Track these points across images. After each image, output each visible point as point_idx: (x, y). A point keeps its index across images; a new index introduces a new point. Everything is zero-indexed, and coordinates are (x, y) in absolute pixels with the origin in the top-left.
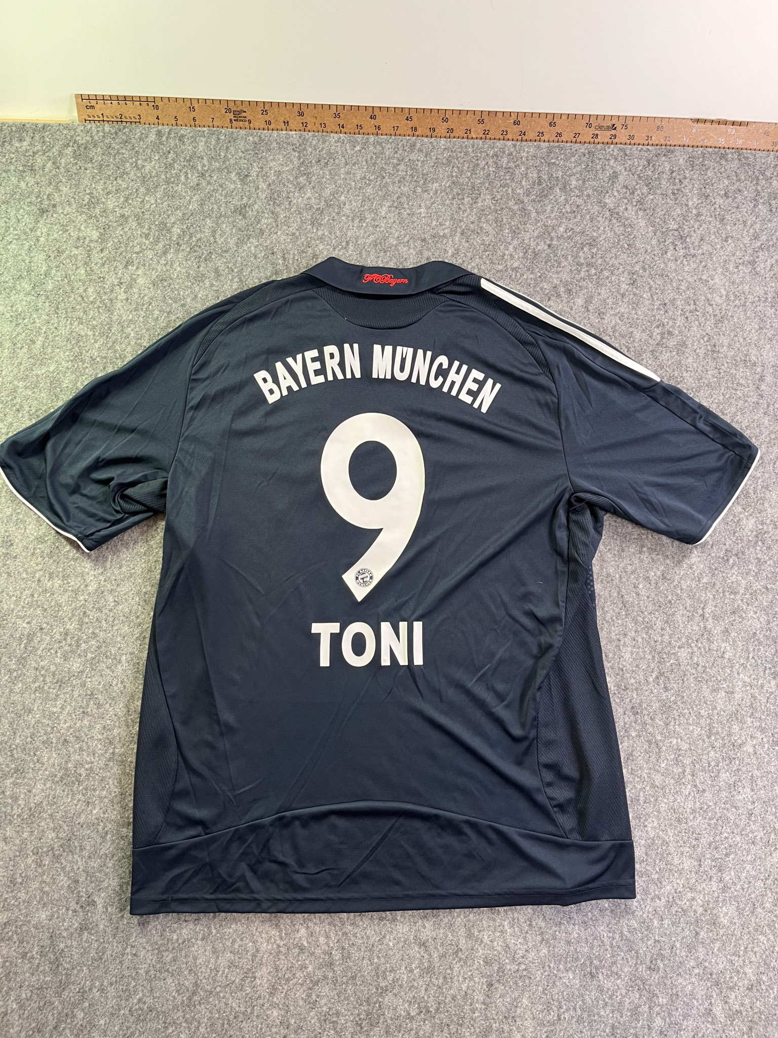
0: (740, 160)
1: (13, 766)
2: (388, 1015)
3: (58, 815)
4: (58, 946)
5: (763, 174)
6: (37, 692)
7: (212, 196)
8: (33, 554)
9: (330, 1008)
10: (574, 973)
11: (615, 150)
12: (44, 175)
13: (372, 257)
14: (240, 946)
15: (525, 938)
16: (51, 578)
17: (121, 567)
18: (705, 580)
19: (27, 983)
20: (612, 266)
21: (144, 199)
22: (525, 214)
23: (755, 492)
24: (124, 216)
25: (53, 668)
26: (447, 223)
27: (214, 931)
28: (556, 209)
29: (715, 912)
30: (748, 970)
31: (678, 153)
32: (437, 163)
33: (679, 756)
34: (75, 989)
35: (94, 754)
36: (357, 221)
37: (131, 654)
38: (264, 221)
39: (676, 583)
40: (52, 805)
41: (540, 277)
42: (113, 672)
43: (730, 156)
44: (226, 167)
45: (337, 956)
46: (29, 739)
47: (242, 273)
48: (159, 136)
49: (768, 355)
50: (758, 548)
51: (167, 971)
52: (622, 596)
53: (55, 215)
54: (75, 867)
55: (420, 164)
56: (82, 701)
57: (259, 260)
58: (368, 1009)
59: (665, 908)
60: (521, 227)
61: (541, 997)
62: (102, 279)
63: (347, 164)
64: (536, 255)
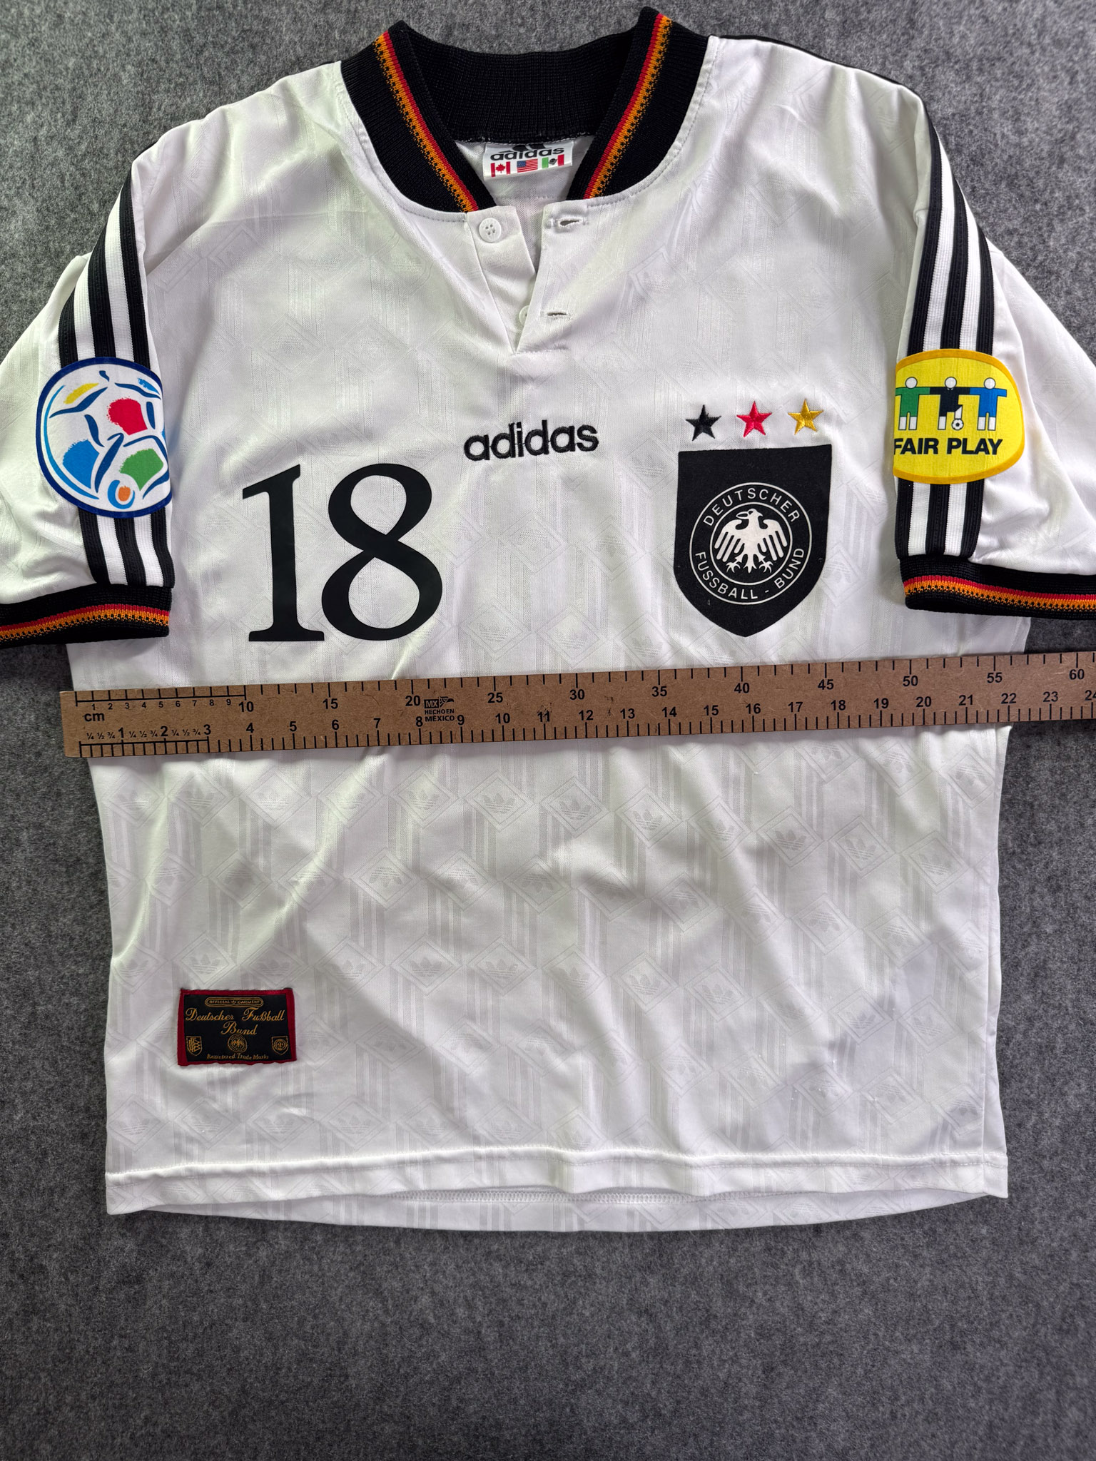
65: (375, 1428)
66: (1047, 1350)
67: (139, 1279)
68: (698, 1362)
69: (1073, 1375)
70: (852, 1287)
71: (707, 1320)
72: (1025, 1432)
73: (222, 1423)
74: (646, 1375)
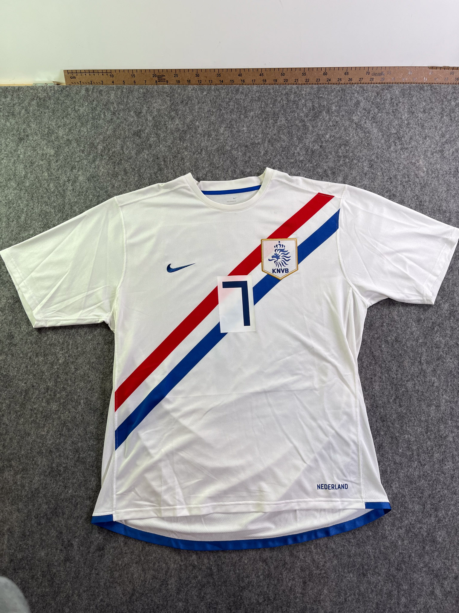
0: (431, 90)
1: (21, 467)
2: (246, 602)
3: (49, 495)
4: (52, 571)
5: (446, 98)
6: (32, 423)
7: (120, 125)
8: (26, 343)
9: (212, 600)
10: (353, 573)
11: (358, 88)
12: (21, 118)
13: (217, 158)
14: (158, 566)
15: (324, 555)
16: (37, 356)
17: (77, 348)
18: (421, 341)
19: (35, 593)
20: (359, 157)
21: (80, 130)
22: (306, 128)
23: (448, 287)
24: (68, 140)
25: (41, 409)
26: (260, 136)
27: (143, 558)
28: (324, 124)
29: (434, 534)
30: (455, 568)
31: (395, 88)
32: (252, 100)
33: (410, 444)
34: (63, 595)
35: (67, 458)
36: (206, 137)
37: (86, 398)
38: (152, 139)
39: (404, 343)
40: (44, 489)
41: (316, 165)
42: (76, 410)
43: (426, 88)
44: (128, 108)
45: (214, 569)
46: (29, 451)
47: (140, 171)
48: (87, 91)
49: (453, 206)
50: (451, 320)
51: (117, 582)
52: (372, 352)
53: (28, 142)
54: (60, 525)
55: (242, 101)
56: (59, 427)
57: (150, 163)
58: (235, 600)
59: (405, 534)
60: (304, 136)
61: (334, 589)
62: (58, 178)
63: (199, 103)
64: (313, 152)
65: (176, 604)
66: (394, 577)
67: (103, 549)
68: (282, 580)
69: (403, 585)
70: (330, 553)
71: (285, 564)
72: (388, 606)
73: (126, 601)
74: (265, 585)
